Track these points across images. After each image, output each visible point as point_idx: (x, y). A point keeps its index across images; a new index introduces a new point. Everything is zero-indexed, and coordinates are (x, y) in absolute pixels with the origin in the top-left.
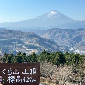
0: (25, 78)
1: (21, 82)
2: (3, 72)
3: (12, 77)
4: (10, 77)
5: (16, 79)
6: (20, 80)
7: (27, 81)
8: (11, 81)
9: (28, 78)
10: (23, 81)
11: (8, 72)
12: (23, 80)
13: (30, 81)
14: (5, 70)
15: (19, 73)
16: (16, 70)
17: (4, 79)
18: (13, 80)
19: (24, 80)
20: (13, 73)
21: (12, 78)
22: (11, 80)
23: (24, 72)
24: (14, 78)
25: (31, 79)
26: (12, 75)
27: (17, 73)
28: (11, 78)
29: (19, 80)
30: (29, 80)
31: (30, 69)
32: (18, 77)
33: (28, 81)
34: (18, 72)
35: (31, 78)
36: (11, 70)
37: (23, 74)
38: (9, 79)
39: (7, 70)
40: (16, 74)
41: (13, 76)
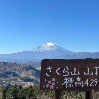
0: (87, 80)
1: (83, 86)
2: (56, 71)
3: (69, 79)
4: (66, 79)
5: (76, 82)
6: (82, 83)
7: (91, 85)
8: (68, 85)
9: (92, 81)
10: (85, 85)
11: (64, 72)
12: (85, 83)
13: (96, 85)
14: (59, 68)
15: (79, 74)
16: (75, 69)
17: (57, 82)
18: (71, 84)
19: (87, 82)
20: (71, 73)
21: (70, 81)
22: (69, 83)
23: (86, 72)
24: (72, 80)
25: (97, 82)
26: (70, 76)
27: (77, 72)
28: (67, 81)
29: (80, 84)
30: (94, 83)
31: (95, 68)
32: (79, 78)
33: (93, 85)
34: (79, 72)
35: (96, 80)
36: (68, 69)
37: (85, 74)
38: (66, 82)
39: (62, 70)
40: (75, 74)
41: (71, 78)
